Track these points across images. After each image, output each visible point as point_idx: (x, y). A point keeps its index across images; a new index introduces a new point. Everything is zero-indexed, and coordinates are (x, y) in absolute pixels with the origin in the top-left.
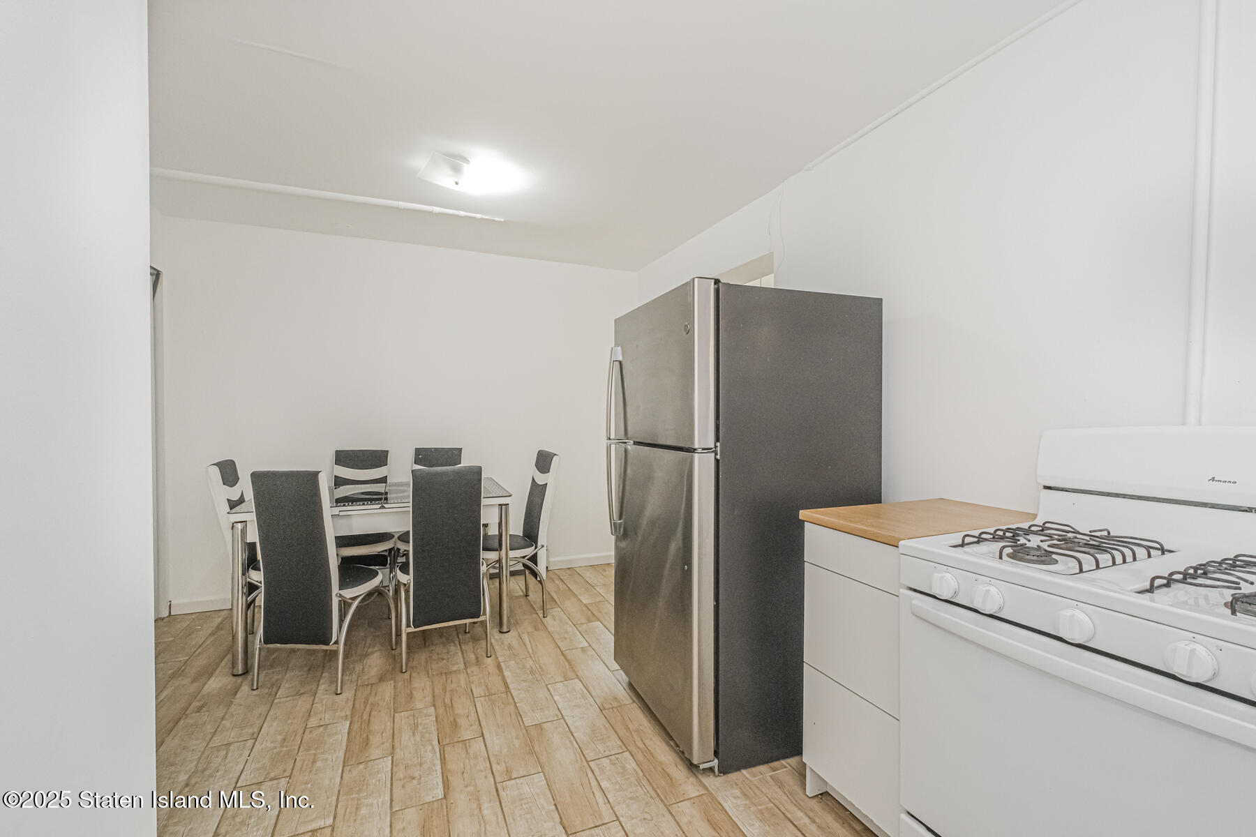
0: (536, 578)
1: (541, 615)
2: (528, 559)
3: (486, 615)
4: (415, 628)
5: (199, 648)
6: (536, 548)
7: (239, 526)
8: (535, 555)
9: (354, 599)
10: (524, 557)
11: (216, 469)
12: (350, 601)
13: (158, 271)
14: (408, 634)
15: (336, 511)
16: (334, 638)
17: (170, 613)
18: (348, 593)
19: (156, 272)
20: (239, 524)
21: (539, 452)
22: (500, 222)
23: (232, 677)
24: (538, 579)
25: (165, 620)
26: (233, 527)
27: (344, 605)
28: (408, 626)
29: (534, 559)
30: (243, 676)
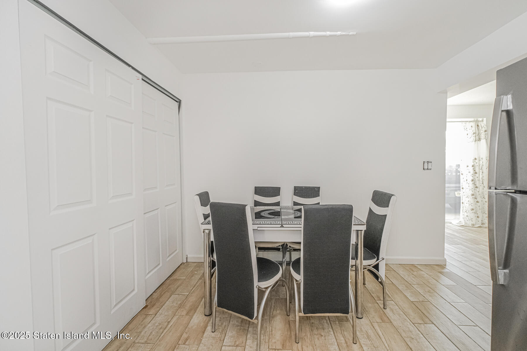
0: (378, 280)
1: (382, 306)
2: (373, 267)
3: (352, 312)
4: (305, 314)
5: (194, 287)
6: (378, 259)
7: (207, 231)
8: (378, 265)
9: (267, 288)
10: (369, 265)
11: (198, 197)
12: (264, 290)
13: (180, 100)
14: (300, 317)
15: (256, 227)
16: (255, 315)
17: (187, 261)
18: (264, 285)
19: (179, 101)
20: (207, 230)
21: (374, 191)
22: (353, 35)
23: (204, 316)
24: (380, 280)
25: (185, 265)
26: (204, 231)
27: (261, 292)
28: (300, 311)
29: (376, 267)
30: (209, 317)
